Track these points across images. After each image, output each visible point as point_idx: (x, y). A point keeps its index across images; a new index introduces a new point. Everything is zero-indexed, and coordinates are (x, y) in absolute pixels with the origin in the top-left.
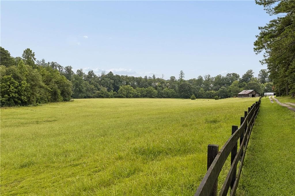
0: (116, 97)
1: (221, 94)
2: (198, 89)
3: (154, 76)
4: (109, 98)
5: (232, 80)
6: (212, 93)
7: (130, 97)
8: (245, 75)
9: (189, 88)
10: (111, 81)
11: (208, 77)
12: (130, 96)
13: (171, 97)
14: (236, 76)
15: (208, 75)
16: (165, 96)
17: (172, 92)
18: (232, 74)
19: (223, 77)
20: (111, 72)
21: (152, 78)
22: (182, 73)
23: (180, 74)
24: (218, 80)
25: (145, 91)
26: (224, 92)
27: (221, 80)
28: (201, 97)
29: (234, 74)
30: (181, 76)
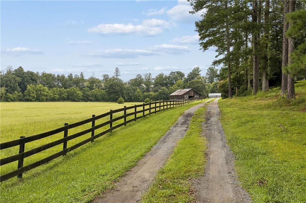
0: (20, 100)
1: (161, 97)
2: (134, 90)
3: (82, 75)
4: (9, 102)
5: (176, 79)
6: (150, 95)
7: (42, 101)
8: (191, 73)
9: (121, 88)
10: (17, 78)
11: (148, 76)
12: (43, 99)
13: (101, 101)
14: (181, 75)
15: (148, 74)
16: (92, 100)
17: (103, 94)
18: (176, 73)
19: (165, 76)
20: (21, 67)
21: (80, 76)
22: (117, 71)
23: (115, 72)
24: (159, 80)
25: (65, 93)
26: (164, 94)
27: (164, 79)
28: (138, 100)
29: (179, 72)
30: (116, 74)
